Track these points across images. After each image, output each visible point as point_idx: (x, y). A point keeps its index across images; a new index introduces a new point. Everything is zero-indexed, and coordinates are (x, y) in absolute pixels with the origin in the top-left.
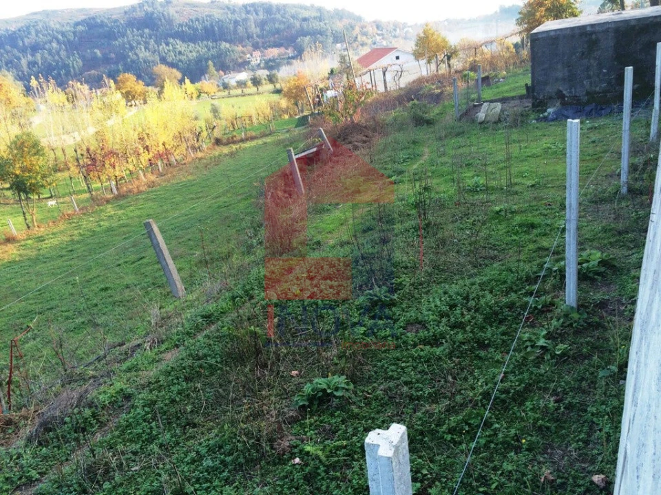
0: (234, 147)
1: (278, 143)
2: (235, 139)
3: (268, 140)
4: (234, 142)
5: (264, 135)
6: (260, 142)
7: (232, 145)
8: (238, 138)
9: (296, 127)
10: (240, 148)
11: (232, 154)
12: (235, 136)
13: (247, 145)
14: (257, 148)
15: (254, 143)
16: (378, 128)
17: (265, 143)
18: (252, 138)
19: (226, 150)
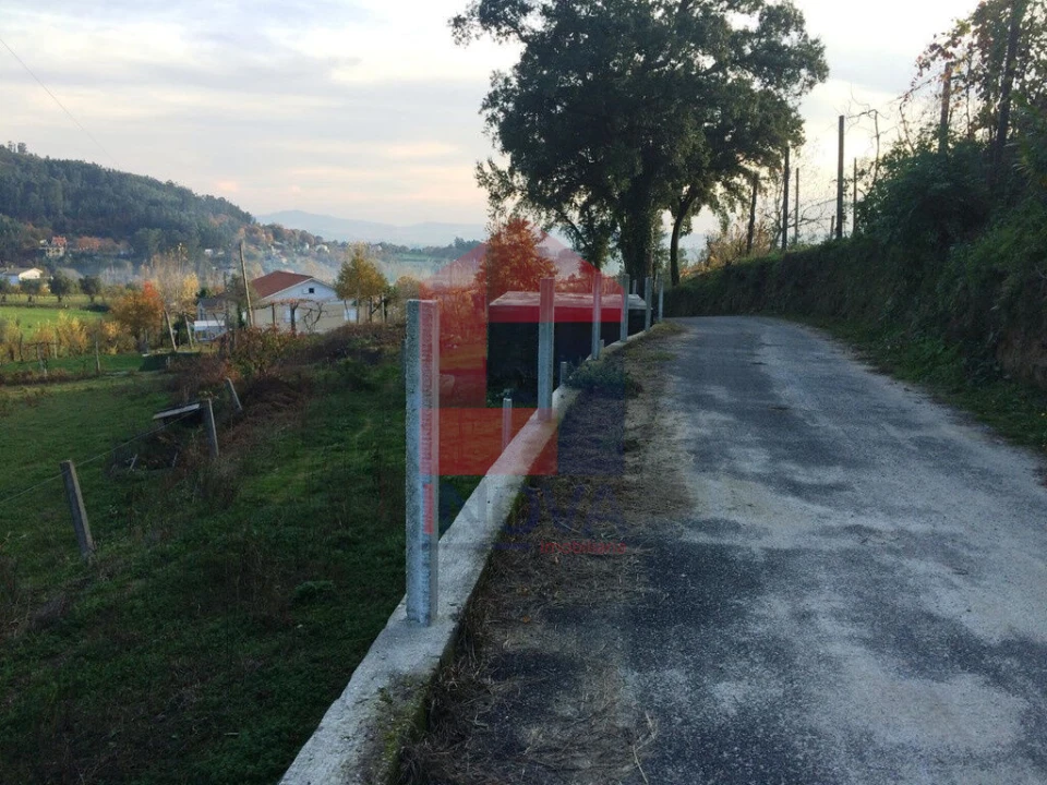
0: (31, 391)
1: (116, 393)
2: (29, 377)
3: (94, 384)
4: (27, 383)
5: (84, 377)
6: (81, 386)
7: (26, 388)
8: (37, 376)
9: (141, 370)
10: (43, 392)
11: (29, 401)
12: (30, 373)
13: (56, 389)
14: (78, 397)
15: (67, 388)
16: (305, 387)
17: (90, 390)
18: (63, 379)
19: (14, 393)
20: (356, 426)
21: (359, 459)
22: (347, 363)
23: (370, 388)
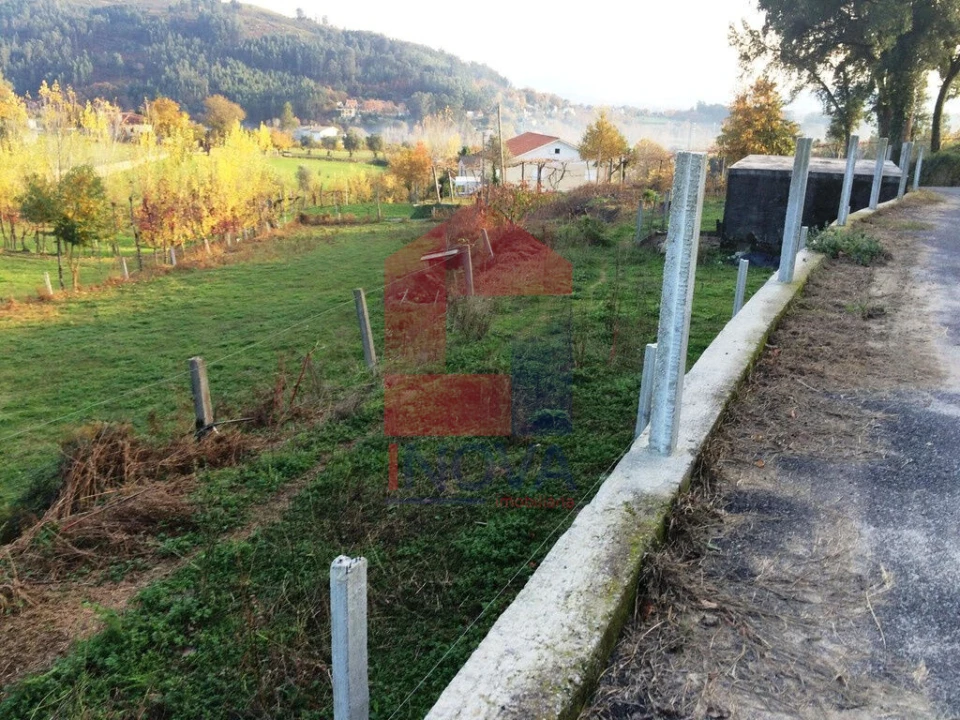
0: (329, 230)
1: (392, 236)
2: (327, 219)
3: (376, 228)
4: (326, 224)
5: (368, 222)
6: (366, 229)
7: (325, 228)
8: (332, 218)
9: (412, 218)
10: (337, 232)
11: (327, 239)
12: (328, 216)
13: (346, 230)
14: (363, 238)
15: (355, 229)
16: (545, 239)
17: (373, 232)
18: (353, 223)
19: (316, 232)
20: (590, 278)
21: (596, 308)
22: (587, 220)
23: (606, 244)
